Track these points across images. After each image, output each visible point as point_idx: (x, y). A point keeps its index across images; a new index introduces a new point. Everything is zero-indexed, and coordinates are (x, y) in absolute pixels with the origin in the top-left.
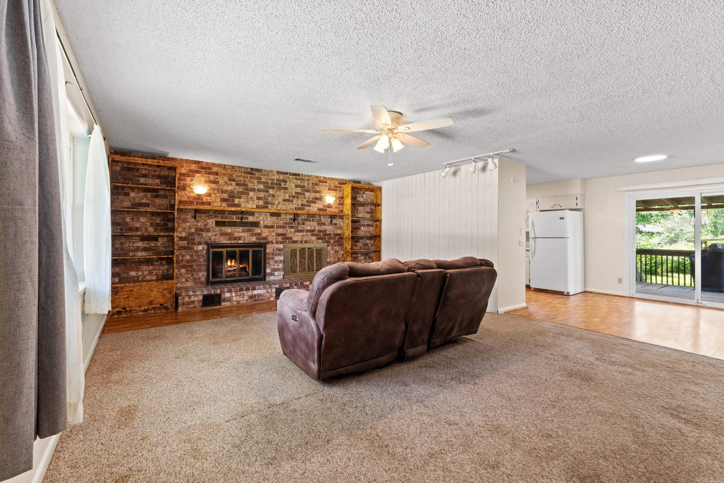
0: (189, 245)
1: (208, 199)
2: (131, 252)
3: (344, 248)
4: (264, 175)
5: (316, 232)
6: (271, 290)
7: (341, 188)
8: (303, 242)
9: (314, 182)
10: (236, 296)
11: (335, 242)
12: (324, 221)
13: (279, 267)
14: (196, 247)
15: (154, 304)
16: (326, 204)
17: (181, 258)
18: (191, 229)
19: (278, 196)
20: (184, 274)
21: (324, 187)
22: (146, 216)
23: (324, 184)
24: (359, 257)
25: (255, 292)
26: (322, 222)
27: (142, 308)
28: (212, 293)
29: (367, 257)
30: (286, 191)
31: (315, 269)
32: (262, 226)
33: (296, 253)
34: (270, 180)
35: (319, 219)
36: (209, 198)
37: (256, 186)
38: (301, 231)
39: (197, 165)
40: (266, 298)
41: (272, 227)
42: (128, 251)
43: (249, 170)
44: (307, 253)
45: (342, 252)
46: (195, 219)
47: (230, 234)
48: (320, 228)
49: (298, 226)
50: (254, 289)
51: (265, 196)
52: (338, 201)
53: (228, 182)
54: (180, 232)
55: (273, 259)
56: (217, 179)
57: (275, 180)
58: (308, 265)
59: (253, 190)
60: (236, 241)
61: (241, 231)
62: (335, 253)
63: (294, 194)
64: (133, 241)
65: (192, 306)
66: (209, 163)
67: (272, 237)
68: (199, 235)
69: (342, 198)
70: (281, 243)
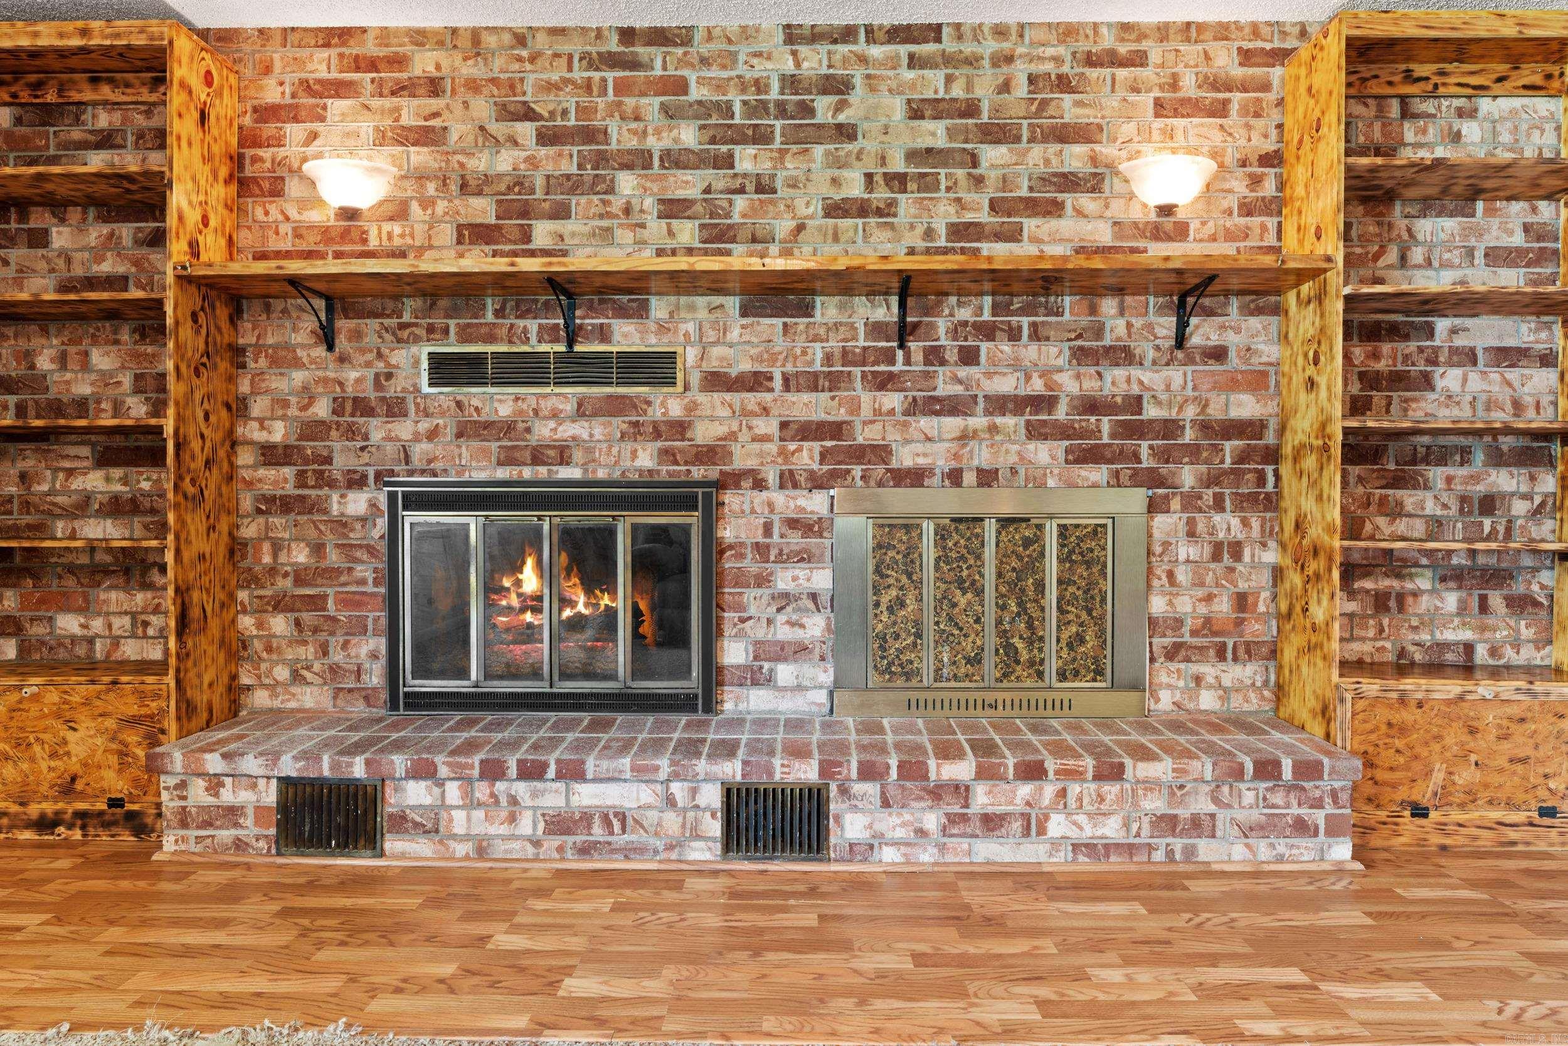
0: (304, 486)
1: (390, 236)
2: (59, 517)
3: (1289, 526)
4: (705, 61)
5: (1061, 413)
6: (694, 792)
7: (1266, 87)
8: (970, 478)
9: (1048, 67)
10: (470, 803)
11: (1212, 480)
12: (1121, 330)
13: (798, 634)
14: (335, 497)
15: (82, 796)
16: (1136, 214)
17: (267, 559)
18: (312, 400)
19: (793, 184)
20: (284, 643)
21: (1121, 93)
22: (117, 342)
23: (1122, 73)
24: (1415, 594)
25: (586, 795)
26: (1107, 341)
27: (34, 810)
28: (326, 773)
29: (1496, 600)
30: (849, 147)
31: (1052, 666)
32: (695, 379)
33: (911, 552)
34: (743, 90)
35: (1085, 320)
36: (397, 229)
37: (658, 132)
38: (953, 407)
39: (333, 52)
40: (660, 844)
41: (756, 382)
42: (50, 513)
43: (613, 45)
44: (989, 553)
45: (1271, 556)
46: (330, 347)
47: (508, 428)
48: (1090, 385)
49: (927, 375)
50: (572, 773)
51: (708, 190)
52: (1239, 186)
53: (494, 127)
54: (261, 421)
55: (762, 581)
56: (436, 115)
57: (775, 86)
58: (1003, 634)
59: (638, 160)
60: (542, 472)
61: (569, 407)
62: (1216, 557)
63: (898, 165)
64: (67, 464)
65: (226, 835)
66: (397, 32)
67: (756, 446)
68: (351, 432)
69: (1271, 159)
70: (817, 483)
